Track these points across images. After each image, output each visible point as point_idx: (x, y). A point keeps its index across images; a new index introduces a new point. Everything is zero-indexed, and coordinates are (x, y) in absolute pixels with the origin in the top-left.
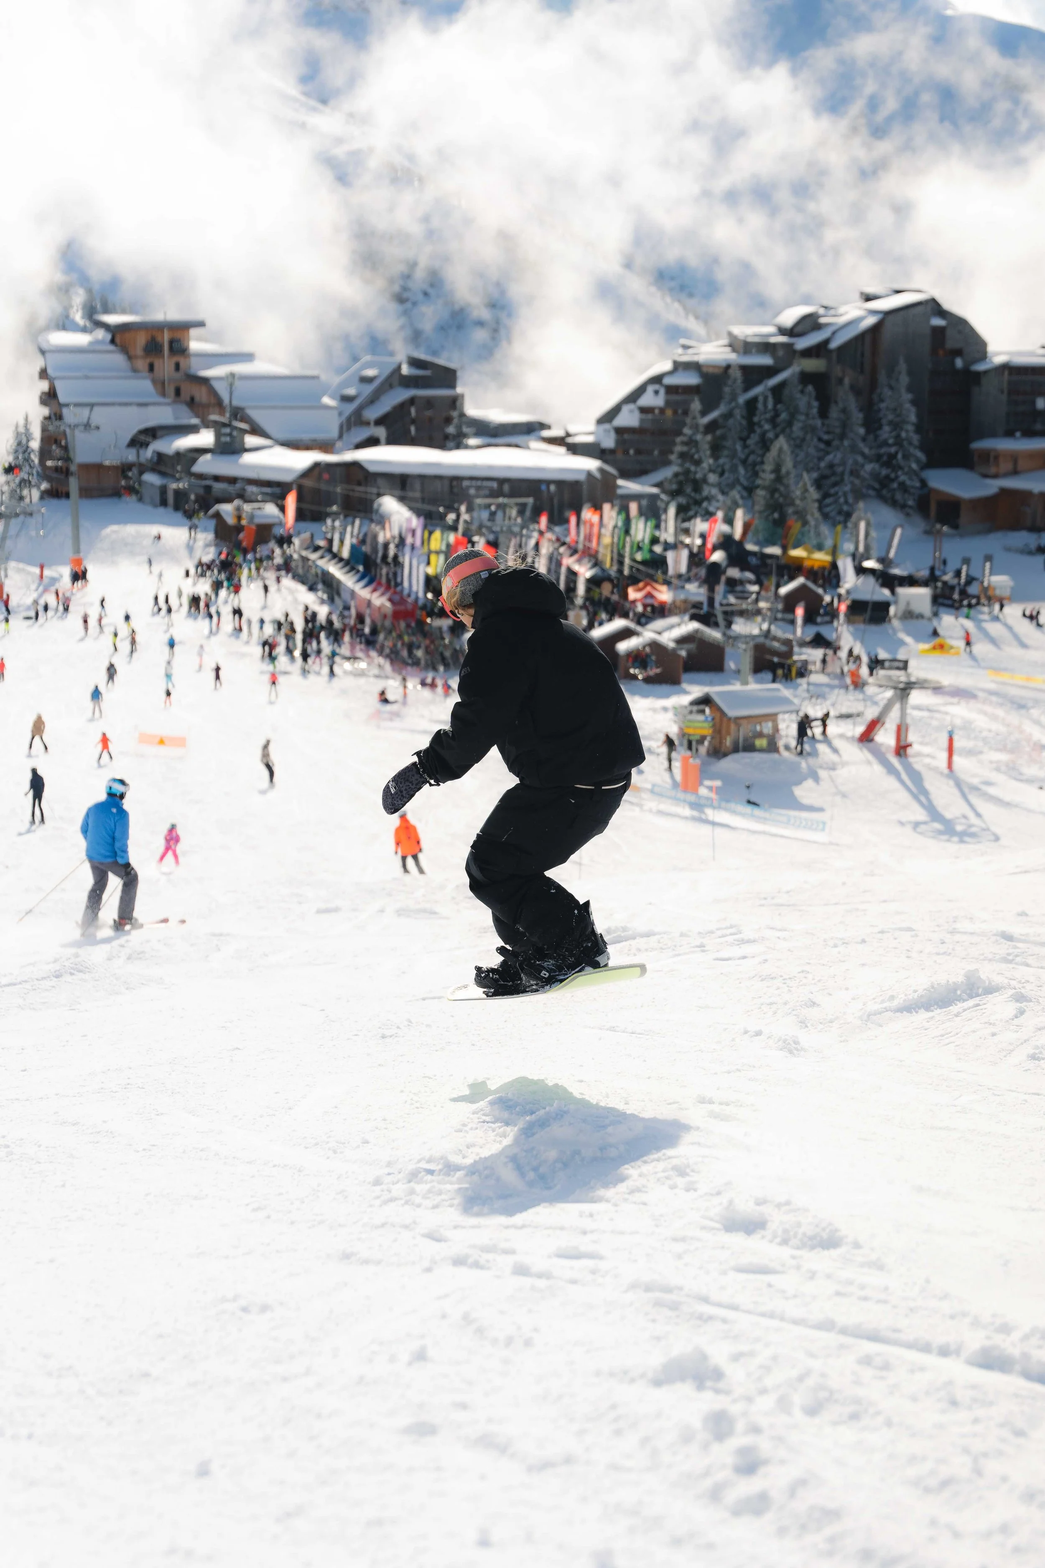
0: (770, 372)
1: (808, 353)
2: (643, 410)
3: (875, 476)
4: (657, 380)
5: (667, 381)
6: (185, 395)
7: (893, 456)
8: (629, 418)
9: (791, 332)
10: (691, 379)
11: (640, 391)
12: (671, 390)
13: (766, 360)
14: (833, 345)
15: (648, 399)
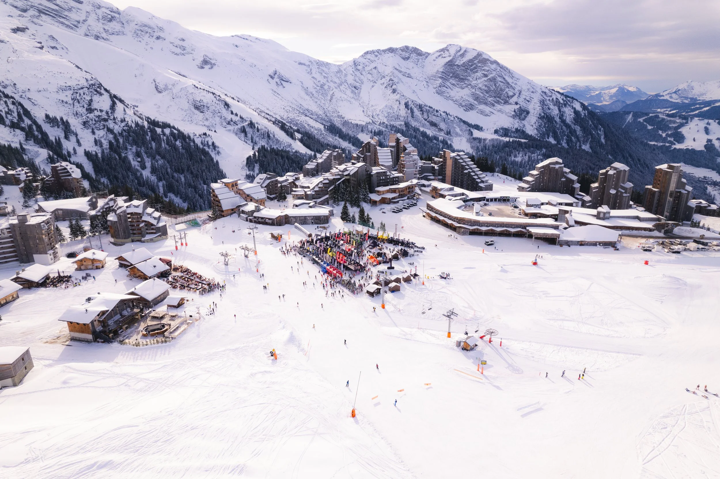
0: (339, 179)
1: (346, 175)
2: (319, 187)
3: (363, 198)
4: (321, 182)
5: (323, 182)
6: (238, 193)
7: (365, 194)
8: (317, 189)
9: (343, 172)
10: (327, 181)
11: (318, 184)
12: (324, 184)
13: (339, 177)
14: (351, 174)
15: (320, 185)
